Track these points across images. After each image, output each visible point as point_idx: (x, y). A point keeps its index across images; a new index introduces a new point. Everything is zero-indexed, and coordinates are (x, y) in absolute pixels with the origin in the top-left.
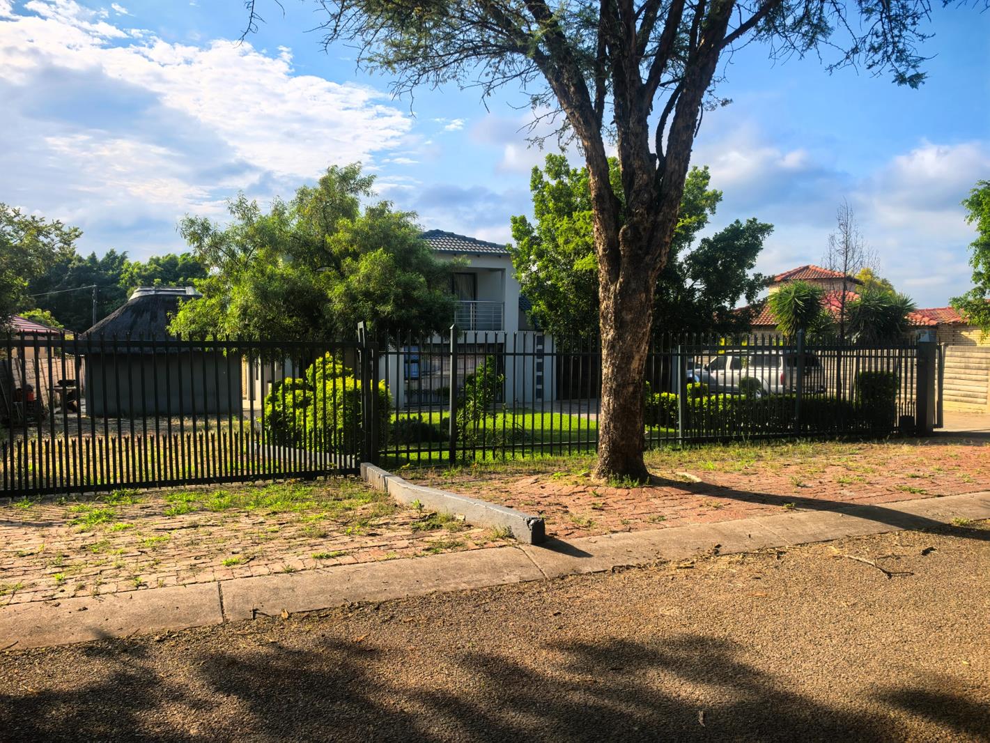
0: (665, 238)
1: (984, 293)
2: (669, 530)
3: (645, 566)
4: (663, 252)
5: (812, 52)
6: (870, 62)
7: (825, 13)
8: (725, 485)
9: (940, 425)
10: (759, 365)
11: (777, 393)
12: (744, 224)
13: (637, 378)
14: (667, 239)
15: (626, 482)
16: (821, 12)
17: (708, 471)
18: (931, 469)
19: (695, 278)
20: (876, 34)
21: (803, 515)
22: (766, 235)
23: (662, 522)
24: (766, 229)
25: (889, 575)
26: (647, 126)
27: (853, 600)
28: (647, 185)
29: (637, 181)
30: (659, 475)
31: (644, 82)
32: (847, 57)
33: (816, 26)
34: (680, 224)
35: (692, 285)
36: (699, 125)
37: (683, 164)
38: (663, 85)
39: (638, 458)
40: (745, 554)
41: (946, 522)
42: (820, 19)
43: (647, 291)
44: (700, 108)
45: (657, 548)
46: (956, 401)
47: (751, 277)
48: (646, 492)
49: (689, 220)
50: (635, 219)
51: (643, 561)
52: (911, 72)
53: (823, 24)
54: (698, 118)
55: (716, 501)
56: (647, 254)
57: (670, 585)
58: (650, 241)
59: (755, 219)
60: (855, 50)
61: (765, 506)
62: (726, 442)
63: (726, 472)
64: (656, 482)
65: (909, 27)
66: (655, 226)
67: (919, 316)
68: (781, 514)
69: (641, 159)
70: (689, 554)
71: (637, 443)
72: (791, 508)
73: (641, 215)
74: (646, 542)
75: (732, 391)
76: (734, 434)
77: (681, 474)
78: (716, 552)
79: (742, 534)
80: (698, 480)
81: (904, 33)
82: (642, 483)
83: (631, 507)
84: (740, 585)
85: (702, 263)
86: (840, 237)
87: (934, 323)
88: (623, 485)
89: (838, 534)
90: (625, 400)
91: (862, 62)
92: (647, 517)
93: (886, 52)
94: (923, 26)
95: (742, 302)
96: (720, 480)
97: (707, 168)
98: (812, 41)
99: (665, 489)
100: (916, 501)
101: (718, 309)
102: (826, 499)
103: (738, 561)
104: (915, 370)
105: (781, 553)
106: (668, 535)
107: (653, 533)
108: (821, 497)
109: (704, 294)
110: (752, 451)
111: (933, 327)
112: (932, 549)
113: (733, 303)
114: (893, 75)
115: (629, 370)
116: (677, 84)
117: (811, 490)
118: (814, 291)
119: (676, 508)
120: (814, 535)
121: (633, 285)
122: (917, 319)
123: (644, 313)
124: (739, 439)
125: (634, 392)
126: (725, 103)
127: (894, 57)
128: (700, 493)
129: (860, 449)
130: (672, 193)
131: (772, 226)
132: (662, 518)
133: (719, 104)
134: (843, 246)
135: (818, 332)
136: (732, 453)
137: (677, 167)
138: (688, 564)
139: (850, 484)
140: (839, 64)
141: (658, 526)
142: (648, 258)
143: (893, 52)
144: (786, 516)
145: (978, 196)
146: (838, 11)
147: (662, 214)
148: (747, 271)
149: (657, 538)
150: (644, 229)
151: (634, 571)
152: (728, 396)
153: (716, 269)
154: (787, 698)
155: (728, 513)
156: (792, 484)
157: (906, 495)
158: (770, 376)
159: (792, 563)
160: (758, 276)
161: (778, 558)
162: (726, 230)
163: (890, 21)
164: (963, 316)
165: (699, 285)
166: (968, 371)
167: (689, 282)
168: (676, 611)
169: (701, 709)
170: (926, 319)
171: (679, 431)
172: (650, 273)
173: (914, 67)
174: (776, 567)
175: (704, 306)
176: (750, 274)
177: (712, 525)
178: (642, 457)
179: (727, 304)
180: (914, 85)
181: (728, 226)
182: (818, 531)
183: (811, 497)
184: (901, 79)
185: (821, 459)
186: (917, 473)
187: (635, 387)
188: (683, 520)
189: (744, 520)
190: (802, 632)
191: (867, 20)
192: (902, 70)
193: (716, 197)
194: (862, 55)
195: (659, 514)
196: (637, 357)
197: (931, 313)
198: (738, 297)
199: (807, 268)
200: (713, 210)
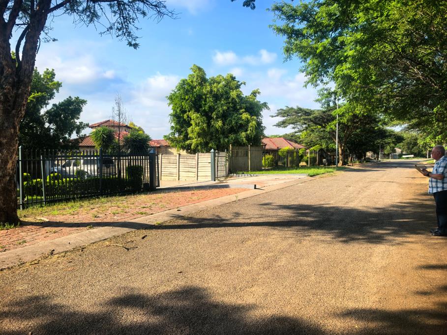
0: (23, 101)
1: (175, 134)
2: (28, 247)
3: (12, 267)
4: (22, 109)
5: (91, 25)
6: (117, 34)
7: (96, 9)
8: (61, 221)
9: (159, 186)
10: (86, 164)
11: (94, 176)
12: (74, 99)
13: (11, 172)
14: (24, 103)
15: (6, 226)
16: (94, 8)
17: (54, 215)
18: (151, 204)
19: (50, 123)
20: (119, 23)
21: (95, 230)
22: (84, 105)
23: (25, 244)
24: (84, 102)
25: (128, 249)
26: (10, 44)
27: (112, 263)
28: (11, 74)
29: (5, 72)
30: (27, 220)
31: (6, 21)
32: (108, 30)
33: (93, 14)
34: (32, 96)
35: (49, 126)
36: (39, 48)
37: (31, 66)
38: (18, 25)
39: (14, 213)
40: (66, 252)
41: (153, 224)
42: (94, 10)
43: (15, 128)
44: (39, 40)
45: (20, 257)
46: (166, 176)
47: (78, 124)
48: (18, 230)
49: (37, 94)
50: (5, 91)
51: (11, 265)
52: (133, 42)
53: (96, 13)
54: (38, 44)
55: (55, 229)
56: (13, 109)
57: (25, 274)
58: (15, 102)
59: (78, 97)
60: (111, 28)
61: (78, 228)
62: (67, 200)
63: (63, 215)
64: (23, 224)
65: (132, 23)
66: (17, 96)
67: (153, 143)
68: (85, 231)
69: (7, 60)
70: (37, 257)
71: (13, 205)
72: (90, 228)
73: (8, 89)
74: (14, 255)
75: (73, 176)
76: (72, 197)
77: (39, 218)
78: (52, 254)
79: (66, 243)
80: (47, 220)
81: (129, 25)
82: (15, 225)
83: (8, 239)
84: (61, 267)
85: (53, 115)
86: (116, 108)
87: (158, 145)
88: (5, 228)
89: (110, 236)
90: (5, 184)
91: (114, 33)
92: (16, 243)
93: (123, 31)
94: (136, 23)
95: (74, 136)
96: (59, 219)
97: (53, 70)
98: (91, 20)
99: (28, 227)
100: (143, 218)
101: (63, 138)
102: (107, 221)
103: (62, 256)
104: (148, 164)
105: (84, 248)
106: (27, 249)
107: (19, 250)
108: (105, 221)
109: (55, 130)
110: (78, 204)
111: (158, 147)
112: (146, 236)
113: (70, 135)
114: (127, 42)
115: (6, 168)
116: (26, 26)
117: (101, 218)
118: (110, 131)
119: (33, 236)
120: (99, 238)
121: (6, 125)
122: (152, 144)
123: (14, 139)
124: (74, 199)
125: (10, 180)
126: (54, 40)
127: (126, 34)
128: (47, 226)
129: (126, 198)
130: (26, 80)
131: (86, 101)
132: (25, 242)
133: (51, 40)
134: (118, 112)
135: (113, 149)
136: (69, 206)
137: (28, 67)
138: (36, 262)
139: (118, 213)
140: (104, 32)
141: (22, 246)
142: (14, 112)
143: (126, 32)
144: (87, 231)
145: (171, 96)
146: (102, 9)
147: (21, 89)
148: (76, 120)
149: (20, 252)
150: (11, 97)
151: (5, 271)
152: (72, 179)
153: (61, 119)
154: (74, 314)
155: (60, 234)
156: (93, 216)
157: (140, 215)
158: (91, 169)
159: (88, 252)
160: (81, 123)
161: (82, 251)
162: (65, 101)
163: (124, 19)
164: (168, 143)
165: (53, 126)
166: (170, 164)
167: (47, 125)
168: (26, 286)
169: (30, 331)
170: (156, 144)
171: (43, 197)
172: (15, 119)
173: (134, 40)
174: (80, 255)
175: (56, 137)
176: (78, 122)
177: (51, 241)
178: (16, 213)
179: (67, 136)
180: (135, 48)
181: (66, 99)
182: (101, 236)
183: (101, 221)
184: (130, 44)
185: (109, 204)
186: (145, 206)
187: (10, 177)
188: (36, 241)
189: (68, 236)
190: (87, 282)
191: (115, 16)
192: (130, 40)
193: (59, 85)
194: (113, 31)
195: (23, 240)
196: (10, 162)
197: (158, 142)
198: (72, 133)
199: (109, 121)
200: (58, 91)
